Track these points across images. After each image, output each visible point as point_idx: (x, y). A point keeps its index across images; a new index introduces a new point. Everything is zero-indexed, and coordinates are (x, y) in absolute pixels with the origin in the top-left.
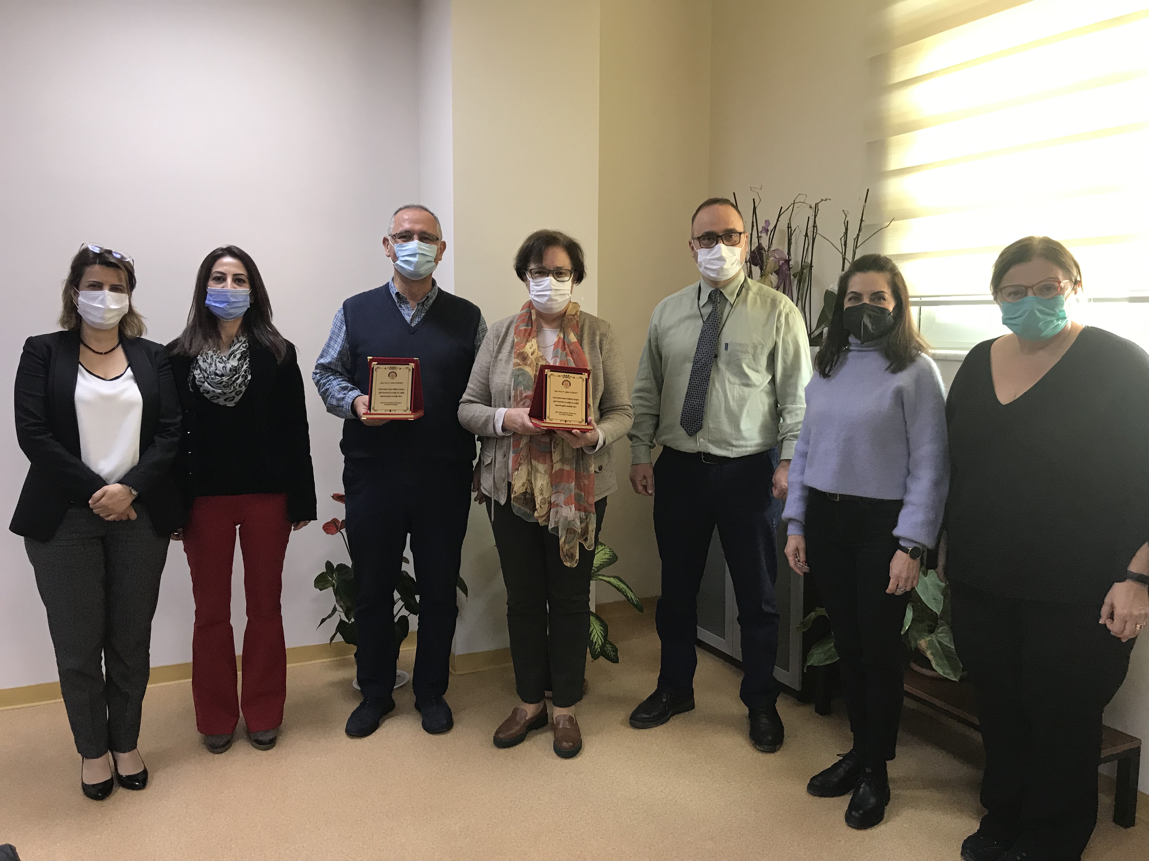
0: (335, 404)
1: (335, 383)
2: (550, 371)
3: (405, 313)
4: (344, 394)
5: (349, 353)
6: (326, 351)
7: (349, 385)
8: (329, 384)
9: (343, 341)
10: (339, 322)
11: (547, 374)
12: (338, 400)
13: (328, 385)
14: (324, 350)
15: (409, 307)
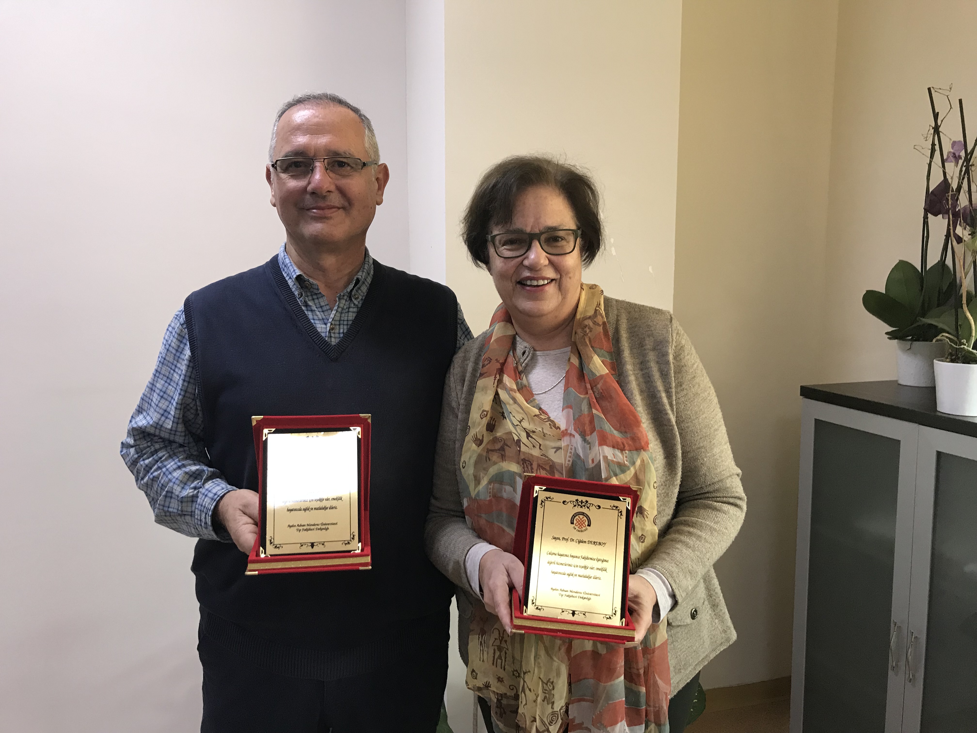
0: (175, 511)
1: (171, 464)
2: (545, 490)
3: (315, 317)
4: (195, 488)
5: (198, 403)
6: (147, 400)
7: (205, 468)
8: (159, 468)
9: (184, 381)
10: (175, 340)
11: (537, 496)
12: (182, 500)
13: (156, 470)
14: (145, 398)
15: (322, 304)
